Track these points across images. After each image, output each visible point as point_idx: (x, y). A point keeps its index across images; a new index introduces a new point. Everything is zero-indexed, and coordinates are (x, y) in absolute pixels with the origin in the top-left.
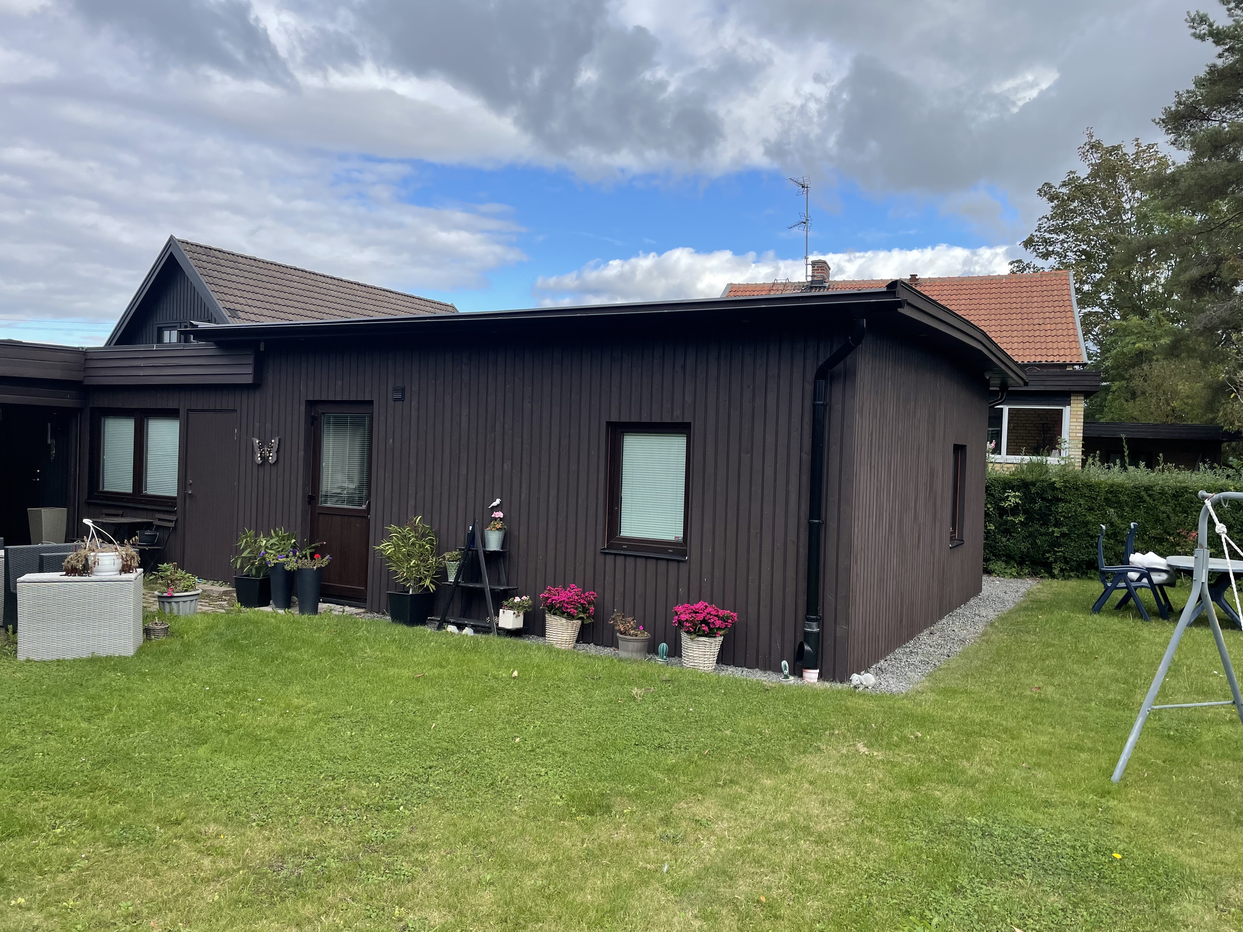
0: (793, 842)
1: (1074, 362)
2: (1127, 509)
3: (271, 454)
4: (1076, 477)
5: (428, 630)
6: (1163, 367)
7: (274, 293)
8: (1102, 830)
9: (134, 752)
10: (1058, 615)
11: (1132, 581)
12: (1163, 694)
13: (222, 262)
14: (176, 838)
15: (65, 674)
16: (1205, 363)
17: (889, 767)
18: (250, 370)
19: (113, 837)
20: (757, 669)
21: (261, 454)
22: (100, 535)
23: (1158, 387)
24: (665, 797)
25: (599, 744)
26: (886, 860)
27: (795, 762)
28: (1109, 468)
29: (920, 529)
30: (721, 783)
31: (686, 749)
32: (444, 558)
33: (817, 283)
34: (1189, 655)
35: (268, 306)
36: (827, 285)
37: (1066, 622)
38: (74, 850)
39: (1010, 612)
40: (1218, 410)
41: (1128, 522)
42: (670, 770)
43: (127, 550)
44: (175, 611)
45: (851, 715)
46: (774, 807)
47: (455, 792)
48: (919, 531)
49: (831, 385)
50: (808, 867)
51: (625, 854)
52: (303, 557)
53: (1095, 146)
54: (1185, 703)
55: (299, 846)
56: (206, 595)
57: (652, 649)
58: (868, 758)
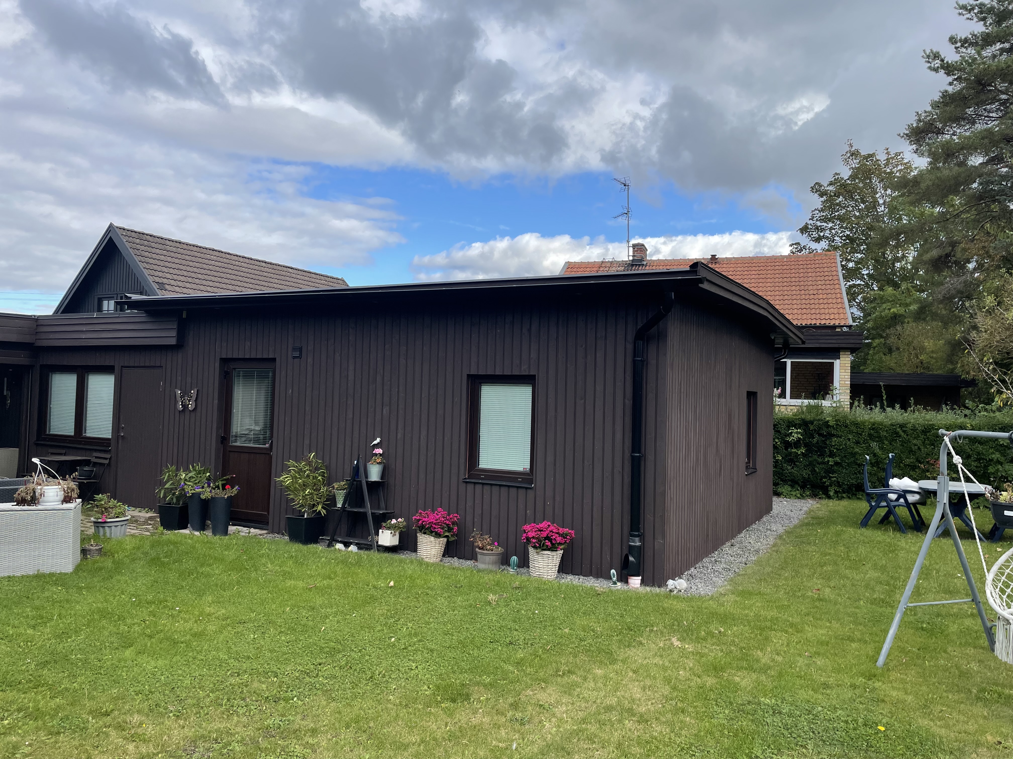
0: (620, 721)
1: (842, 324)
2: (886, 442)
3: (191, 403)
4: (845, 417)
5: (320, 548)
6: (912, 328)
7: (195, 270)
8: (869, 707)
9: (72, 654)
10: (833, 529)
11: (892, 501)
12: (917, 593)
13: (153, 245)
14: (106, 727)
15: (15, 588)
16: (945, 325)
17: (698, 658)
18: (174, 333)
19: (53, 726)
20: (591, 577)
21: (182, 402)
22: (46, 471)
23: (909, 344)
24: (514, 686)
25: (460, 642)
26: (695, 735)
27: (622, 654)
28: (871, 409)
29: (721, 460)
30: (561, 673)
31: (532, 645)
32: (333, 487)
33: (637, 262)
34: (938, 561)
35: (190, 280)
36: (645, 263)
37: (840, 535)
38: (20, 739)
39: (795, 527)
40: (957, 362)
41: (887, 453)
42: (519, 663)
43: (68, 484)
44: (108, 534)
45: (667, 614)
46: (604, 693)
47: (340, 684)
48: (721, 462)
49: (647, 345)
50: (631, 742)
51: (481, 735)
52: (216, 487)
53: (855, 154)
54: (935, 600)
55: (209, 733)
56: (134, 521)
57: (505, 561)
58: (681, 650)
